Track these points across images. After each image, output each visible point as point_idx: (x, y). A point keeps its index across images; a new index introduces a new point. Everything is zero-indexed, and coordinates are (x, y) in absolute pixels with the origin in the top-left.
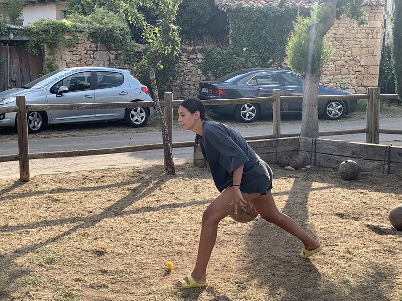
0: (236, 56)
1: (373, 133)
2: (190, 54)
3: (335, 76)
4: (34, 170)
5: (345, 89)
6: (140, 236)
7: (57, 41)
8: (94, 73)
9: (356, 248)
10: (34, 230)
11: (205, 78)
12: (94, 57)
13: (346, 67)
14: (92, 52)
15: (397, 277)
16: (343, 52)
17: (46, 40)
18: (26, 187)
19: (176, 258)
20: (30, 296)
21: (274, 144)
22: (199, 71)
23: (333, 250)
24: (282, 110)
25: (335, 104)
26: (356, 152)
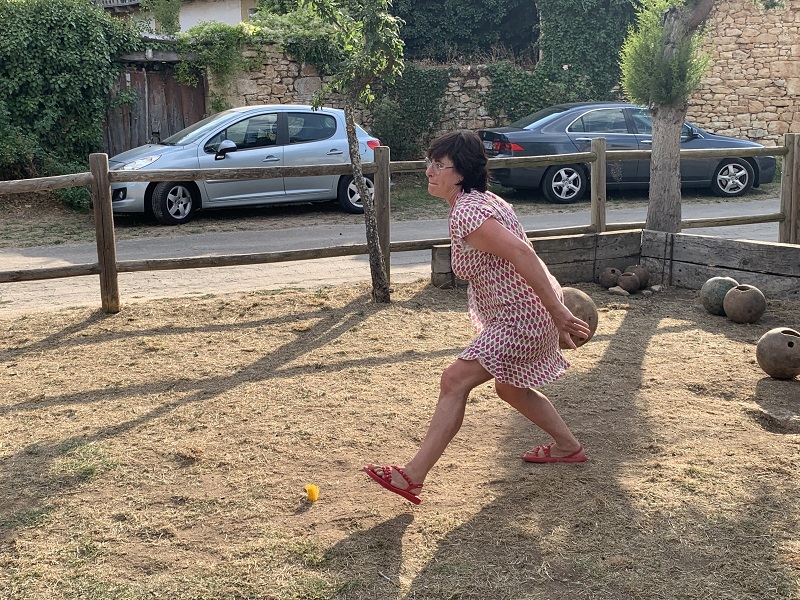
0: (550, 81)
1: (792, 221)
2: (466, 80)
3: (739, 116)
5: (756, 139)
6: (280, 426)
7: (229, 62)
8: (283, 117)
10: (87, 407)
11: (492, 123)
12: (294, 89)
13: (759, 98)
14: (291, 80)
16: (753, 71)
17: (208, 58)
18: (108, 323)
20: (15, 550)
21: (590, 243)
22: (482, 111)
23: (658, 466)
24: (609, 179)
25: (734, 167)
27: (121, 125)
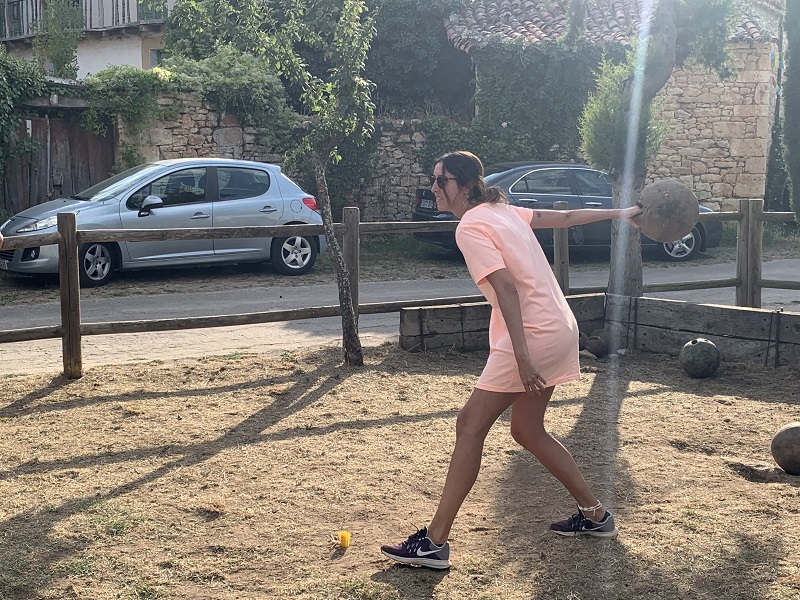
0: (489, 138)
1: (749, 286)
2: (399, 135)
3: (682, 178)
4: (91, 357)
5: (700, 201)
6: (290, 483)
7: (143, 109)
8: (211, 171)
9: (704, 507)
10: (87, 470)
12: (213, 140)
13: (702, 159)
14: (210, 131)
15: (781, 562)
16: (695, 131)
17: (120, 106)
18: (75, 389)
19: (357, 524)
20: (74, 595)
22: (417, 167)
23: (659, 510)
24: (571, 241)
26: (715, 323)
27: (19, 177)
